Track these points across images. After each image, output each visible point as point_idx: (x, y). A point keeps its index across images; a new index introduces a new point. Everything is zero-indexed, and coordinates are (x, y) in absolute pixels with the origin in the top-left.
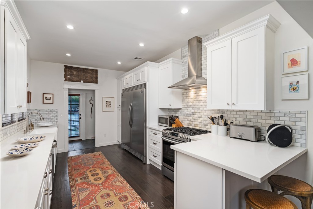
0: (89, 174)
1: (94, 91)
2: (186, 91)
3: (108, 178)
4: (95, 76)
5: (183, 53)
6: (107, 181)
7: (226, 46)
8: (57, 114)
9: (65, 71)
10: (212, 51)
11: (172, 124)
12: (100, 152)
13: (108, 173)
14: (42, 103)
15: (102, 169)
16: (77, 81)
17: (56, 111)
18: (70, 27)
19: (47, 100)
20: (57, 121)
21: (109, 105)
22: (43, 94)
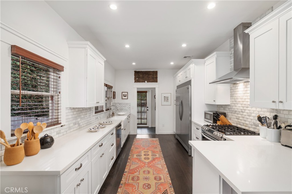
0: (143, 153)
1: (155, 88)
2: (235, 86)
3: (154, 160)
4: (155, 76)
5: (231, 44)
6: (152, 162)
7: (272, 29)
8: (130, 106)
9: (135, 75)
10: (255, 38)
11: (216, 120)
12: (158, 139)
13: (156, 156)
14: (121, 98)
15: (153, 152)
16: (142, 82)
17: (129, 104)
18: (127, 46)
19: (124, 96)
20: (130, 111)
21: (167, 100)
22: (122, 92)
